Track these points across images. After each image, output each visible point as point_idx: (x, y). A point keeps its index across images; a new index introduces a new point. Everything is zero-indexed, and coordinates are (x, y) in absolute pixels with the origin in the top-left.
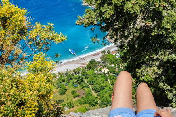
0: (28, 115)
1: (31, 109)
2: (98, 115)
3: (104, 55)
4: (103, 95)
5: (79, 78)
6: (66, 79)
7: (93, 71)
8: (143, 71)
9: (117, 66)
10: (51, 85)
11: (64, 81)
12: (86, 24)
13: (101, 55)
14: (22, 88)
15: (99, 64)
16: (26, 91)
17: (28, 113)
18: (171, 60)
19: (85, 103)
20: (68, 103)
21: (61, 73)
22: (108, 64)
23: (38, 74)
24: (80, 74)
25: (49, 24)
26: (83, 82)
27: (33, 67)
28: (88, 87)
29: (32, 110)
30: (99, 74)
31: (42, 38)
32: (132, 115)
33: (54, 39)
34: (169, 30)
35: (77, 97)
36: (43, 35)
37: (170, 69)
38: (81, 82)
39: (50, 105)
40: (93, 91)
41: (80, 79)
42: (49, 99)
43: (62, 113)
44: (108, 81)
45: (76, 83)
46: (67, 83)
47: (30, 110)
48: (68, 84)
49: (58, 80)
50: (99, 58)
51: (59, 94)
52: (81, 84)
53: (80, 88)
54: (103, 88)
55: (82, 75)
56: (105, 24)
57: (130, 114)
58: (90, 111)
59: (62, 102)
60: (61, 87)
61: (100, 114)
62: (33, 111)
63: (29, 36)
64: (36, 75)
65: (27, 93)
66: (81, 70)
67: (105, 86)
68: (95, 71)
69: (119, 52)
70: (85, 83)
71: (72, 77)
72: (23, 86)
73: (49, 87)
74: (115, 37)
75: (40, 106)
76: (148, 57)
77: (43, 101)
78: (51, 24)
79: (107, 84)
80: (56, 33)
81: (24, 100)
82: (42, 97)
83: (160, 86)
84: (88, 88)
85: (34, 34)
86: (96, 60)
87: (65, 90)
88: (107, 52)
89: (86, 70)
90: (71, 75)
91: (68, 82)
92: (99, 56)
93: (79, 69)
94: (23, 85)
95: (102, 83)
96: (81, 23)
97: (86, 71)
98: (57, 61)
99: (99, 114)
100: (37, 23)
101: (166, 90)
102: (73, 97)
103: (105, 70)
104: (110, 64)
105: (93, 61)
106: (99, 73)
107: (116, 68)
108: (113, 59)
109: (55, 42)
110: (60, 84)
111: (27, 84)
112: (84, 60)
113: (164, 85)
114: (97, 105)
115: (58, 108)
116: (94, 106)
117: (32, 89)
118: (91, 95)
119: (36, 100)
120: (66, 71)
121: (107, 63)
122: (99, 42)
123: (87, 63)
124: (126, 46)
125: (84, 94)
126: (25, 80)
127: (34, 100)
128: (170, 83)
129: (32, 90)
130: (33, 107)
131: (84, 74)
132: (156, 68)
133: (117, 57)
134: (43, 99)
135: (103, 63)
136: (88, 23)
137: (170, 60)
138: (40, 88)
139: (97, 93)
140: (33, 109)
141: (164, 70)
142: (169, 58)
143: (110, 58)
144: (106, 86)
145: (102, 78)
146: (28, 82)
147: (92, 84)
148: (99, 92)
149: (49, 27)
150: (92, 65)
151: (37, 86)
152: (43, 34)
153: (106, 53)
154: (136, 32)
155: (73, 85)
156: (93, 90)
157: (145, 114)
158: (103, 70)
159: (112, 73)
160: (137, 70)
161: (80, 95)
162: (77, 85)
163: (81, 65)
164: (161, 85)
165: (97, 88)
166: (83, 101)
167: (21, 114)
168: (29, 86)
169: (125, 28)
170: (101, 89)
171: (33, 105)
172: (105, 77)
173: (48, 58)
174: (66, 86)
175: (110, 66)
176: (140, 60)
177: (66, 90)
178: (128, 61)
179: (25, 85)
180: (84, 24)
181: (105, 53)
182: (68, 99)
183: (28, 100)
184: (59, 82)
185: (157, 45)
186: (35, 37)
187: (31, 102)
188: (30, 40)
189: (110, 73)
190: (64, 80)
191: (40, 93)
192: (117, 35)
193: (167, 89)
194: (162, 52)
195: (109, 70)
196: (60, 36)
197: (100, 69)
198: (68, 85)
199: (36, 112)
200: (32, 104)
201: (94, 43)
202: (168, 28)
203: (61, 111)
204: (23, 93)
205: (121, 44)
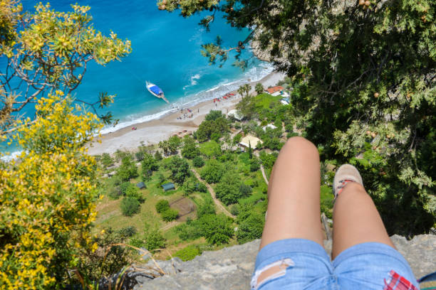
0: (25, 271)
1: (33, 253)
2: (228, 265)
3: (248, 98)
4: (248, 213)
5: (178, 166)
6: (140, 171)
7: (217, 145)
8: (355, 136)
9: (284, 129)
10: (88, 183)
11: (133, 175)
12: (186, 8)
13: (238, 98)
14: (7, 196)
15: (234, 124)
16: (16, 203)
17: (27, 264)
18: (432, 103)
19: (198, 235)
20: (148, 237)
21: (124, 154)
22: (259, 124)
23: (50, 153)
24: (180, 154)
25: (76, 7)
26: (189, 175)
27: (36, 135)
28: (203, 190)
29: (38, 257)
30: (233, 152)
31: (59, 49)
32: (321, 258)
33: (92, 51)
34: (424, 17)
35: (173, 219)
36: (61, 43)
37: (431, 129)
38: (184, 176)
39: (88, 241)
40: (217, 202)
41: (179, 169)
42: (85, 225)
43: (126, 264)
44: (261, 172)
45: (170, 181)
46: (144, 180)
47: (30, 255)
48: (146, 183)
49: (117, 174)
50: (232, 108)
51: (121, 214)
52: (183, 181)
53: (182, 192)
54: (246, 193)
55: (186, 156)
56: (242, 7)
57: (315, 258)
58: (206, 255)
59: (131, 235)
60: (128, 193)
61: (233, 262)
62: (40, 259)
63: (21, 45)
64: (46, 157)
65: (20, 207)
66: (183, 144)
67: (252, 187)
68: (223, 144)
69: (288, 88)
70: (196, 179)
71: (159, 163)
72: (10, 190)
73: (85, 190)
74: (272, 42)
75: (60, 243)
76: (367, 98)
77: (67, 228)
78: (82, 8)
79: (258, 179)
80: (98, 35)
81: (14, 230)
82: (66, 217)
83: (403, 178)
84: (203, 194)
85: (36, 39)
86: (224, 112)
87: (139, 200)
88: (253, 89)
89: (196, 141)
90: (154, 158)
91: (147, 178)
92: (233, 102)
93: (175, 139)
94: (7, 187)
95: (242, 178)
96: (172, 5)
97: (198, 146)
98: (104, 115)
99: (230, 263)
100: (39, 7)
101: (420, 188)
102: (161, 221)
103: (251, 141)
104: (264, 124)
105: (215, 117)
106: (235, 148)
107: (281, 133)
108: (274, 109)
109: (98, 61)
110: (125, 183)
111: (20, 184)
112: (189, 114)
113: (416, 175)
114: (231, 240)
115: (114, 249)
116: (224, 242)
117: (35, 197)
118: (214, 212)
119: (48, 227)
120: (139, 147)
121: (255, 120)
122: (225, 58)
123: (199, 123)
124: (305, 68)
125: (192, 210)
126: (15, 172)
127: (43, 227)
128: (432, 167)
129: (36, 199)
130: (38, 247)
131: (191, 153)
132: (391, 127)
133: (282, 101)
134: (67, 225)
135: (244, 119)
136: (192, 5)
137: (429, 103)
138: (59, 193)
139: (230, 207)
140: (40, 252)
141: (415, 133)
142: (426, 97)
143: (262, 106)
144: (256, 185)
145: (244, 164)
146: (22, 177)
147: (216, 182)
148: (234, 203)
149: (77, 18)
150: (214, 126)
151: (50, 188)
152: (61, 39)
153: (253, 92)
154: (332, 27)
155: (160, 186)
156: (217, 197)
157: (357, 255)
158: (244, 141)
159: (272, 147)
160: (337, 134)
161: (180, 213)
162: (171, 186)
163: (180, 129)
164: (406, 174)
165: (228, 192)
166: (189, 229)
167: (6, 269)
168: (25, 189)
169: (300, 16)
170: (241, 194)
171: (38, 242)
172: (252, 160)
173: (78, 107)
174: (141, 188)
175: (264, 128)
176: (346, 106)
177: (142, 201)
178: (311, 110)
179: (13, 187)
180: (181, 8)
181: (250, 93)
182: (148, 227)
183: (24, 227)
184: (121, 180)
185: (395, 63)
186: (38, 48)
187: (32, 233)
188: (24, 59)
189: (266, 148)
190: (135, 172)
191: (59, 207)
192: (277, 35)
193: (423, 186)
194: (406, 81)
195: (262, 139)
196: (110, 43)
197: (235, 138)
198: (147, 187)
199: (49, 262)
200: (36, 240)
201: (213, 61)
202: (421, 12)
203: (124, 259)
204: (8, 209)
205: (290, 64)
